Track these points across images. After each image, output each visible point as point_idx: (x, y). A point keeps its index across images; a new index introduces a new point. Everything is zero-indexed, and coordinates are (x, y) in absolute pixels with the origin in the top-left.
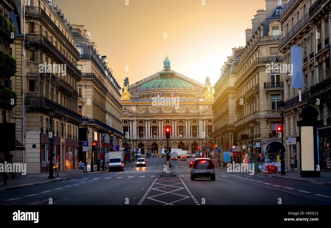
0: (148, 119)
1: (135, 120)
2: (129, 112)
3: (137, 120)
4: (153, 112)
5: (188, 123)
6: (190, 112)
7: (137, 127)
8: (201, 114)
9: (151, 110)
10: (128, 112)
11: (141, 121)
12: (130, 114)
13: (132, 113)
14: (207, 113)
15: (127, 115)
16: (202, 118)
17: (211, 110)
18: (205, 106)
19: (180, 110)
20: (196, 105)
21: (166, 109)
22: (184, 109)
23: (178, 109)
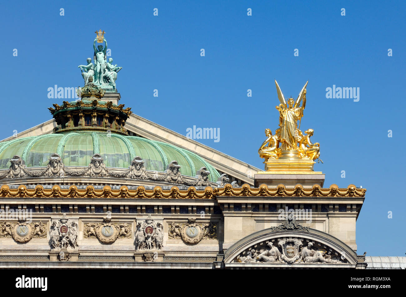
6: (161, 255)
17: (299, 238)
18: (256, 218)
19: (102, 237)
20: (200, 209)
21: (14, 230)
22: (126, 232)
23: (88, 232)
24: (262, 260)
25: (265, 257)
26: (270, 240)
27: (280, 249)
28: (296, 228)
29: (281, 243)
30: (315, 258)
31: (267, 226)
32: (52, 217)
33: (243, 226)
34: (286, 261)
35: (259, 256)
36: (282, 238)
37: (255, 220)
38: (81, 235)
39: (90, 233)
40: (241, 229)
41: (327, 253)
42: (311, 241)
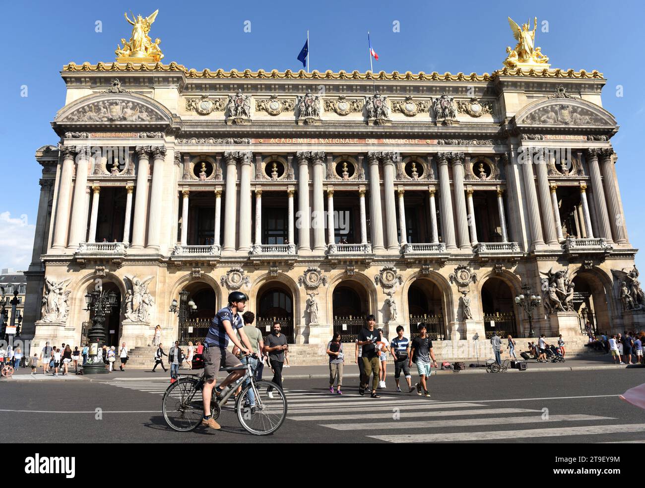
0: (242, 152)
1: (170, 155)
2: (134, 106)
3: (182, 158)
4: (269, 118)
5: (452, 176)
6: (457, 122)
7: (180, 192)
8: (519, 123)
9: (259, 108)
10: (130, 104)
12: (144, 115)
13: (150, 112)
14: (551, 121)
15: (125, 119)
16: (528, 144)
17: (569, 105)
19: (406, 111)
20: (482, 90)
21: (336, 107)
22: (425, 107)
23: (394, 107)
24: (544, 122)
25: (547, 119)
26: (547, 107)
27: (556, 113)
30: (584, 121)
32: (366, 95)
33: (519, 100)
34: (562, 123)
35: (542, 119)
36: (555, 105)
37: (527, 96)
38: (390, 109)
39: (396, 108)
40: (517, 102)
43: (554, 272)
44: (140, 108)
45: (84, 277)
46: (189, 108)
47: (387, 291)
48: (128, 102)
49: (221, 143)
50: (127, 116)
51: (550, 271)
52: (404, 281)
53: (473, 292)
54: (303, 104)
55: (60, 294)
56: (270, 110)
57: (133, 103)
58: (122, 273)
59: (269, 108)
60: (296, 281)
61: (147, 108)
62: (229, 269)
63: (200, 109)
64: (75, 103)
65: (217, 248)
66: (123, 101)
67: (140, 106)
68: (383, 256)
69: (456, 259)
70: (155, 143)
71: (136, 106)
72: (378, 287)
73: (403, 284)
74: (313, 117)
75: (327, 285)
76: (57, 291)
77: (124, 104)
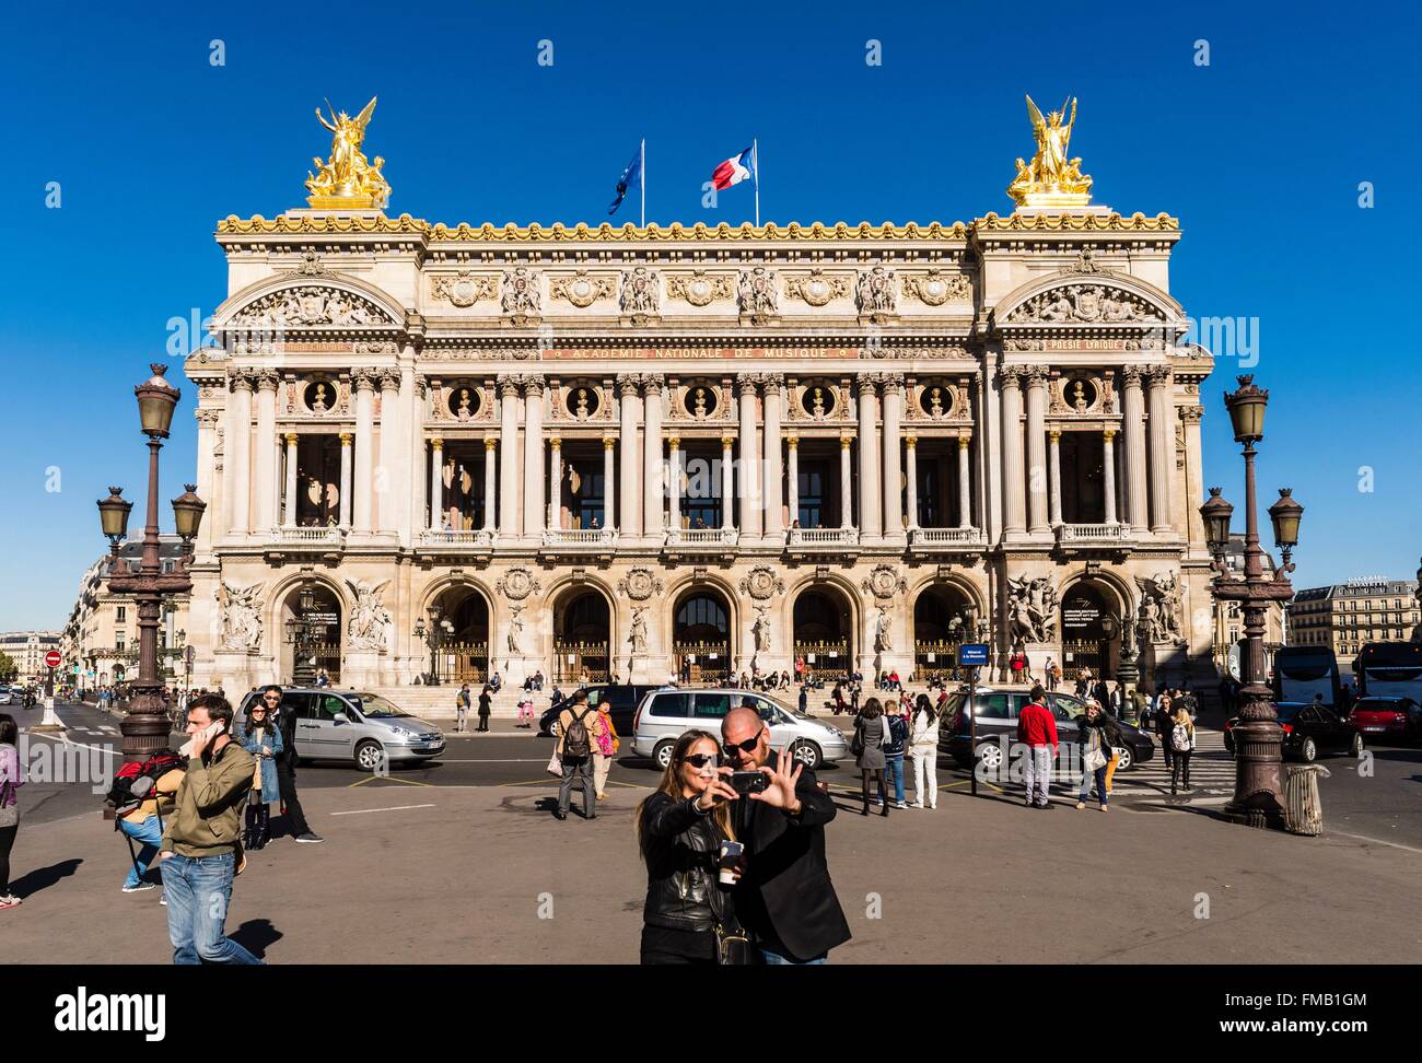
0: (526, 373)
1: (408, 381)
2: (345, 296)
3: (429, 383)
4: (574, 311)
5: (881, 414)
6: (896, 317)
7: (428, 442)
8: (1001, 322)
10: (337, 295)
11: (464, 392)
12: (361, 314)
13: (372, 309)
14: (1061, 316)
15: (329, 320)
16: (1014, 359)
17: (1098, 286)
18: (1030, 264)
19: (810, 297)
20: (948, 254)
21: (688, 289)
22: (843, 289)
23: (791, 290)
24: (1048, 318)
25: (1053, 314)
26: (1058, 289)
27: (1072, 301)
28: (1095, 271)
29: (1074, 292)
30: (1122, 314)
31: (1043, 273)
32: (741, 268)
33: (1011, 275)
34: (1081, 319)
35: (1044, 313)
36: (1074, 286)
38: (781, 293)
39: (793, 291)
40: (1009, 279)
41: (1137, 309)
42: (1115, 289)
43: (1028, 579)
44: (354, 301)
45: (283, 581)
46: (436, 294)
47: (758, 603)
48: (333, 290)
49: (493, 359)
50: (332, 315)
51: (1022, 578)
52: (787, 589)
53: (899, 608)
54: (630, 287)
55: (249, 606)
56: (574, 297)
57: (341, 292)
58: (340, 575)
59: (573, 293)
60: (614, 586)
61: (366, 301)
62: (509, 568)
63: (456, 297)
64: (245, 292)
65: (488, 535)
66: (325, 289)
67: (354, 297)
68: (754, 550)
69: (874, 553)
70: (383, 361)
71: (346, 298)
72: (744, 597)
73: (784, 593)
74: (646, 312)
75: (663, 594)
76: (243, 602)
77: (326, 294)
